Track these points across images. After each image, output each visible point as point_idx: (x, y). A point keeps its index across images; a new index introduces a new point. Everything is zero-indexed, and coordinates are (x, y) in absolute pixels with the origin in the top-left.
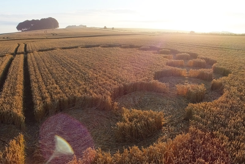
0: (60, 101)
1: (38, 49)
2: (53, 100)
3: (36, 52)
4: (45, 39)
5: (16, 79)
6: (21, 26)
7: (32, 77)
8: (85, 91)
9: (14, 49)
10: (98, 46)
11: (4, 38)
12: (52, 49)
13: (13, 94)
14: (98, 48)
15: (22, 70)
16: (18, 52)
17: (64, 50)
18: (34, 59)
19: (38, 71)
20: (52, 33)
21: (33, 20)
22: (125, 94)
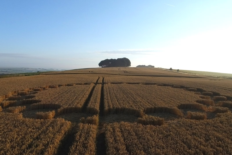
0: (117, 108)
1: (111, 82)
2: (114, 108)
3: (109, 84)
4: (118, 75)
5: (97, 97)
6: (102, 64)
7: (105, 97)
8: (131, 106)
9: (96, 80)
10: (155, 84)
11: (89, 72)
12: (121, 83)
13: (95, 103)
15: (100, 93)
16: (98, 82)
17: (129, 85)
18: (107, 88)
19: (109, 95)
20: (124, 70)
21: (112, 59)
22: (155, 112)
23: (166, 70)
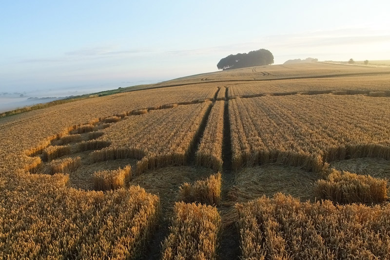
0: (260, 154)
1: (242, 95)
2: (252, 152)
3: (238, 98)
4: (253, 80)
5: (216, 128)
6: (222, 64)
7: (233, 127)
8: (292, 147)
9: (214, 94)
10: (328, 92)
11: (202, 80)
12: (260, 95)
13: (213, 141)
14: (328, 95)
15: (222, 118)
16: (218, 97)
17: (276, 97)
18: (236, 107)
19: (239, 121)
20: (263, 71)
21: (239, 55)
22: (347, 158)
23: (343, 64)
